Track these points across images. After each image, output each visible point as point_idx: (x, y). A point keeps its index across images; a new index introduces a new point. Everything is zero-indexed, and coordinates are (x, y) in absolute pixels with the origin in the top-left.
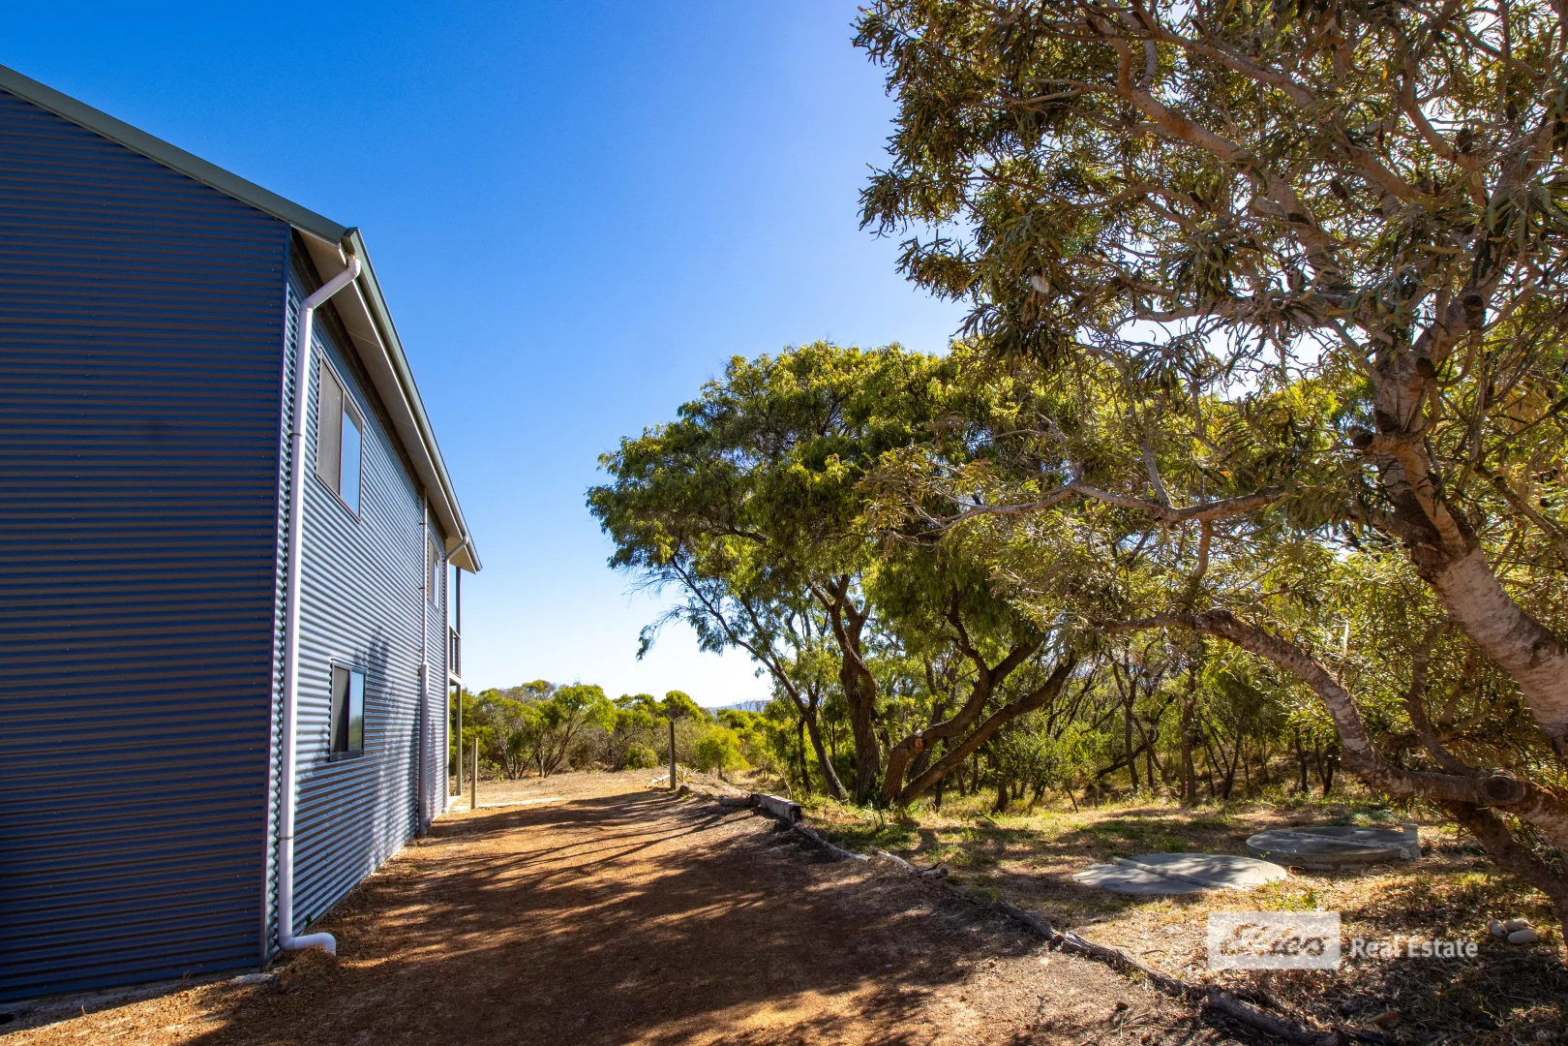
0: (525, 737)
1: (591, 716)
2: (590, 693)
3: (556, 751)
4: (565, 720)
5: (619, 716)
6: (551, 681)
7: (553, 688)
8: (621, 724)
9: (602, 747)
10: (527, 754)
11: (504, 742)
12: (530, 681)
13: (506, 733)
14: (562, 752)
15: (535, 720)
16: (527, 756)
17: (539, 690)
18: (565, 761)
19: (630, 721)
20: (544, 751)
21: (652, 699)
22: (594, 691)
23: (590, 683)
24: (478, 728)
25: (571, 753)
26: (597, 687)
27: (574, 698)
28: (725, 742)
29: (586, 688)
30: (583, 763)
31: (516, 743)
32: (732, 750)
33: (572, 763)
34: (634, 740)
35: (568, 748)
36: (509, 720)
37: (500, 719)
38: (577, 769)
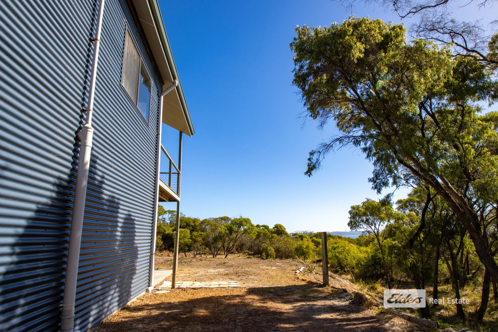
0: (219, 238)
1: (245, 231)
2: (246, 221)
3: (231, 245)
4: (235, 232)
5: (258, 232)
6: (230, 217)
7: (230, 219)
8: (258, 236)
9: (248, 244)
10: (220, 245)
11: (210, 239)
12: (222, 216)
13: (212, 235)
14: (233, 245)
15: (223, 231)
16: (220, 246)
17: (225, 220)
18: (234, 249)
19: (262, 235)
20: (226, 244)
21: (268, 227)
22: (247, 221)
23: (246, 217)
24: (200, 233)
25: (236, 246)
26: (249, 219)
27: (240, 223)
28: (307, 247)
29: (244, 219)
30: (241, 250)
31: (215, 240)
32: (311, 251)
33: (237, 250)
34: (263, 243)
35: (237, 244)
36: (213, 230)
37: (209, 231)
38: (238, 253)
